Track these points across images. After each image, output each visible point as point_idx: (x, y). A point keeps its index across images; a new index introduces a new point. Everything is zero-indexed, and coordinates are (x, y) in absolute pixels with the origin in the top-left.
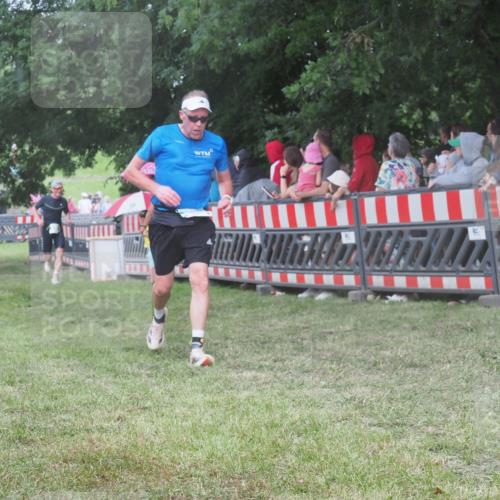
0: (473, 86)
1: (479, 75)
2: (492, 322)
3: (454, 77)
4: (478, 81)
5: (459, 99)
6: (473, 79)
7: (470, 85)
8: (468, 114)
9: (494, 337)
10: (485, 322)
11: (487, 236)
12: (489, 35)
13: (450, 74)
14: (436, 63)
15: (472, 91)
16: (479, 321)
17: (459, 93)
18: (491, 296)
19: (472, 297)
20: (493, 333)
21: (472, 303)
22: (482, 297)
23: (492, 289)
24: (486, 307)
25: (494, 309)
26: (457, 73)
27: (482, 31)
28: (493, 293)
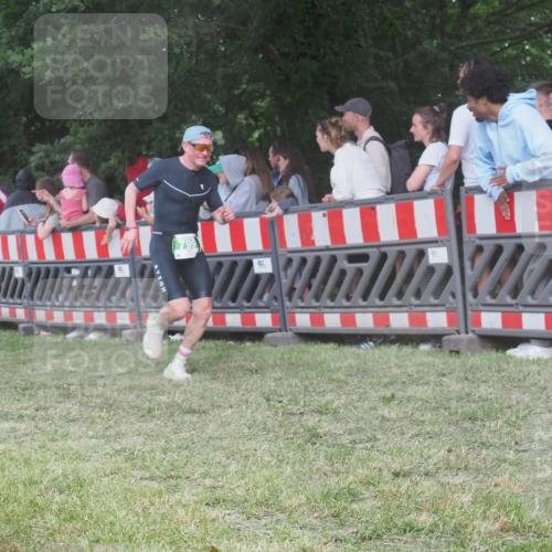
0: (262, 104)
1: (268, 92)
2: (279, 362)
3: (241, 94)
4: (268, 99)
5: (245, 119)
6: (262, 96)
7: (258, 103)
8: (256, 135)
9: (280, 379)
10: (271, 362)
11: (273, 268)
12: (278, 50)
13: (236, 92)
14: (220, 81)
15: (261, 110)
16: (265, 361)
17: (247, 112)
18: (279, 334)
19: (257, 336)
20: (279, 375)
21: (257, 343)
22: (269, 335)
23: (278, 327)
24: (272, 345)
25: (281, 349)
26: (245, 90)
27: (271, 46)
28: (280, 330)
